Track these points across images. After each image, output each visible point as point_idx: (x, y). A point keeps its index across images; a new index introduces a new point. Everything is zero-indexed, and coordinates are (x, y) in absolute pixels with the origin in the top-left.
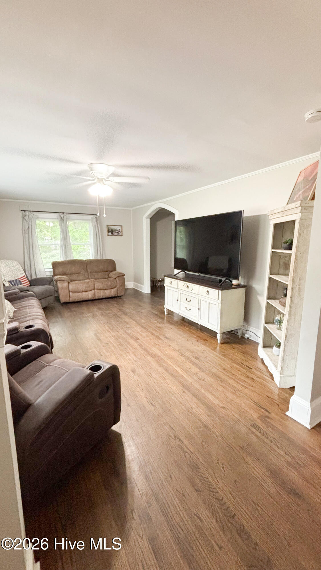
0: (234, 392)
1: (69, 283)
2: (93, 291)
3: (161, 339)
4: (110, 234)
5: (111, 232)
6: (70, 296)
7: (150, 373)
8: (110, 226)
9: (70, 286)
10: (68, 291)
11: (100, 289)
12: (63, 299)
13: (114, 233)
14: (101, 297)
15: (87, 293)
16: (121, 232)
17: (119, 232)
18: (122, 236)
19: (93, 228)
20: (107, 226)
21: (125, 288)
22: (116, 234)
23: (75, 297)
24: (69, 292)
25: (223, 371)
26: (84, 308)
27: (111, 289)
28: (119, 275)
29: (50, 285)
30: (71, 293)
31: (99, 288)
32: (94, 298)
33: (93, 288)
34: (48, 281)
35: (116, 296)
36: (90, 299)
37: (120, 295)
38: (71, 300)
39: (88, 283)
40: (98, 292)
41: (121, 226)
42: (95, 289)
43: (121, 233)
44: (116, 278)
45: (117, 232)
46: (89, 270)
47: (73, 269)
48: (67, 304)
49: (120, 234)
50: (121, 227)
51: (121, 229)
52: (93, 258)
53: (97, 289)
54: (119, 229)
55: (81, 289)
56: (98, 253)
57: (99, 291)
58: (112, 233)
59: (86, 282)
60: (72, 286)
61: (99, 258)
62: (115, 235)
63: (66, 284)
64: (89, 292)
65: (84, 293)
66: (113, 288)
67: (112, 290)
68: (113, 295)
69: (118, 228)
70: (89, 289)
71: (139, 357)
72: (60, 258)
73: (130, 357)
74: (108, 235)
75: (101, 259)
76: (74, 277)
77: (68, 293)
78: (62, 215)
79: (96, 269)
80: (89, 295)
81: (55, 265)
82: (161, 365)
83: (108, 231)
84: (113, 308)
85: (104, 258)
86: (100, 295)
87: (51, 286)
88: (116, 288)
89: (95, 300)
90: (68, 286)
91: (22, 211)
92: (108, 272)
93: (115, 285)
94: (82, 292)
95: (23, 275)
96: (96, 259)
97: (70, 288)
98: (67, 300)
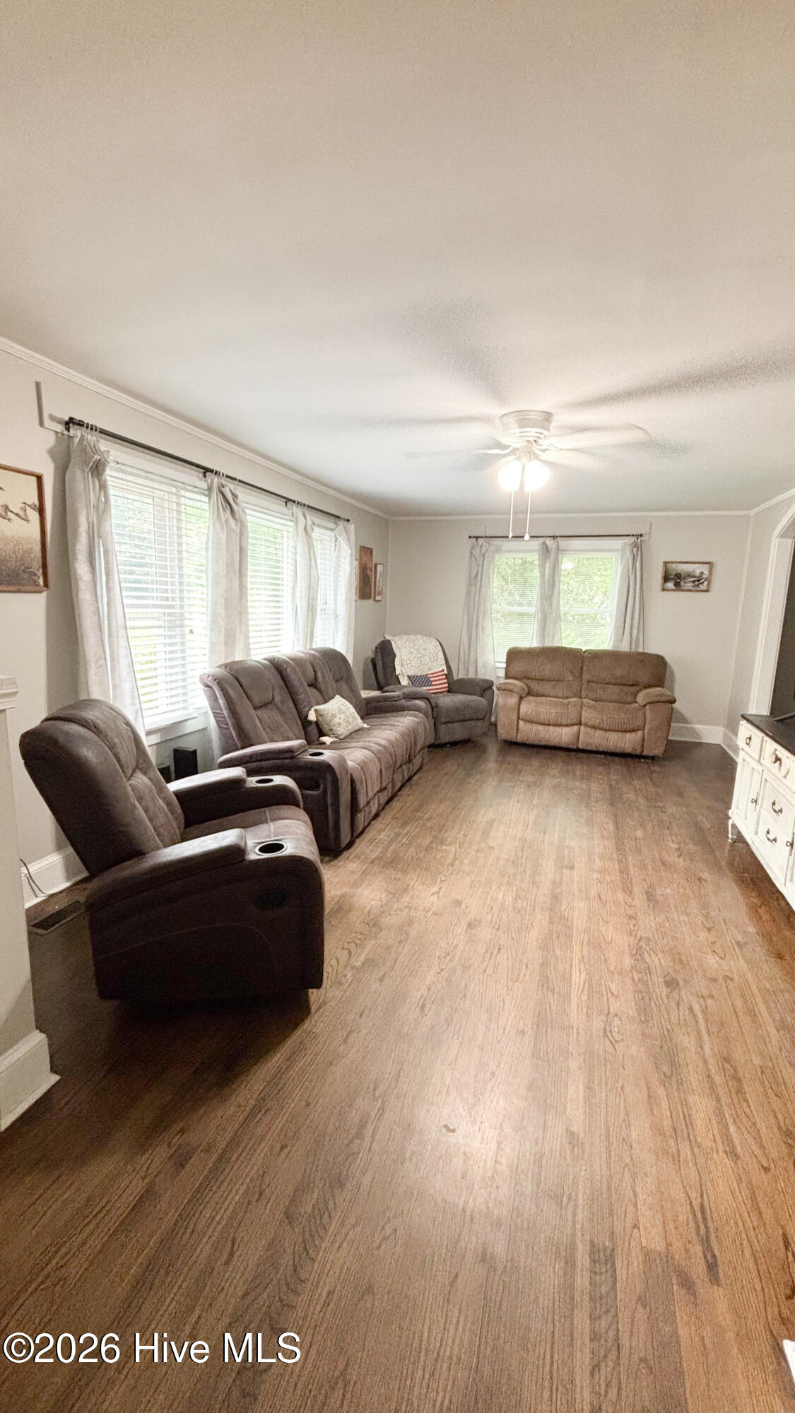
1: (521, 698)
2: (575, 728)
4: (670, 585)
5: (674, 579)
6: (518, 729)
7: (499, 949)
8: (674, 565)
9: (522, 707)
10: (516, 717)
11: (594, 727)
12: (503, 733)
13: (682, 583)
14: (593, 748)
15: (558, 729)
16: (706, 579)
17: (698, 580)
18: (707, 591)
19: (623, 569)
20: (666, 563)
21: (669, 738)
22: (689, 586)
23: (529, 732)
24: (519, 718)
27: (625, 731)
28: (658, 698)
29: (481, 696)
30: (521, 723)
31: (592, 723)
32: (575, 747)
33: (575, 720)
34: (485, 688)
35: (638, 752)
36: (562, 745)
37: (651, 754)
38: (520, 738)
39: (566, 706)
40: (586, 734)
41: (709, 563)
42: (580, 724)
43: (706, 583)
44: (645, 706)
45: (694, 582)
46: (586, 677)
47: (547, 669)
48: (513, 745)
49: (704, 587)
50: (708, 565)
51: (706, 573)
52: (608, 648)
53: (586, 725)
54: (702, 573)
55: (543, 717)
56: (625, 634)
57: (589, 730)
58: (677, 585)
59: (563, 703)
60: (527, 707)
61: (625, 647)
62: (686, 588)
63: (513, 700)
64: (565, 730)
65: (551, 728)
66: (632, 731)
67: (628, 735)
68: (628, 749)
69: (697, 569)
70: (564, 722)
71: (519, 904)
72: (529, 639)
73: (501, 896)
74: (664, 589)
75: (633, 650)
76: (546, 687)
77: (516, 722)
78: (549, 542)
79: (605, 675)
80: (563, 735)
81: (513, 655)
82: (545, 947)
83: (666, 579)
85: (641, 650)
86: (590, 741)
87: (483, 700)
88: (640, 733)
89: (578, 751)
90: (519, 705)
91: (470, 537)
92: (637, 688)
93: (639, 723)
94: (549, 725)
95: (441, 669)
96: (616, 649)
97: (521, 711)
98: (512, 736)
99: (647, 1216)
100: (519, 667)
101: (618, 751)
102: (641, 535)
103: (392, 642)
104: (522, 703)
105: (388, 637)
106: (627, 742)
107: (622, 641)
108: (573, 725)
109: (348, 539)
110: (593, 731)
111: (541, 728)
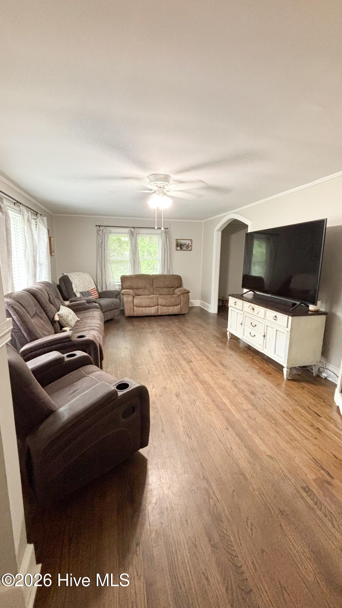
0: (289, 440)
1: (134, 297)
2: (156, 307)
3: (216, 365)
4: (179, 248)
5: (180, 246)
6: (133, 310)
7: (194, 401)
8: (179, 241)
9: (134, 300)
10: (132, 305)
12: (127, 313)
13: (182, 248)
14: (164, 314)
15: (150, 308)
16: (190, 246)
17: (188, 246)
18: (191, 250)
19: (162, 242)
20: (177, 240)
21: (190, 306)
22: (185, 248)
23: (139, 311)
24: (134, 306)
25: (281, 413)
26: (145, 324)
28: (184, 292)
29: (116, 298)
30: (135, 308)
31: (162, 304)
32: (157, 315)
33: (156, 304)
34: (116, 294)
35: (180, 313)
36: (153, 314)
37: (184, 313)
38: (135, 314)
39: (152, 298)
40: (161, 309)
41: (191, 240)
42: (158, 305)
43: (190, 248)
44: (180, 295)
45: (186, 247)
46: (155, 286)
47: (140, 284)
48: (131, 318)
49: (190, 249)
50: (190, 241)
51: (190, 243)
52: (160, 273)
53: (160, 305)
54: (189, 244)
55: (144, 304)
56: (165, 269)
58: (181, 248)
59: (150, 297)
60: (137, 301)
61: (166, 273)
62: (184, 249)
63: (130, 298)
64: (152, 308)
65: (147, 308)
66: (177, 305)
67: (175, 307)
68: (176, 313)
69: (187, 242)
70: (152, 305)
71: (187, 381)
72: (128, 272)
73: (178, 380)
74: (177, 250)
75: (168, 274)
76: (140, 292)
77: (132, 307)
78: (133, 230)
79: (162, 284)
80: (152, 311)
81: (124, 279)
82: (209, 395)
83: (177, 246)
84: (174, 326)
85: (171, 274)
86: (162, 311)
87: (117, 300)
88: (179, 306)
89: (159, 316)
90: (133, 300)
91: (97, 226)
92: (173, 289)
93: (179, 302)
94: (146, 307)
95: (94, 288)
96: (162, 274)
97: (135, 303)
98: (131, 314)
99: (306, 470)
100: (128, 284)
101: (173, 314)
102: (167, 228)
103: (69, 276)
104: (134, 299)
105: (65, 274)
106: (175, 310)
107: (164, 270)
108: (155, 306)
110: (163, 307)
111: (143, 309)
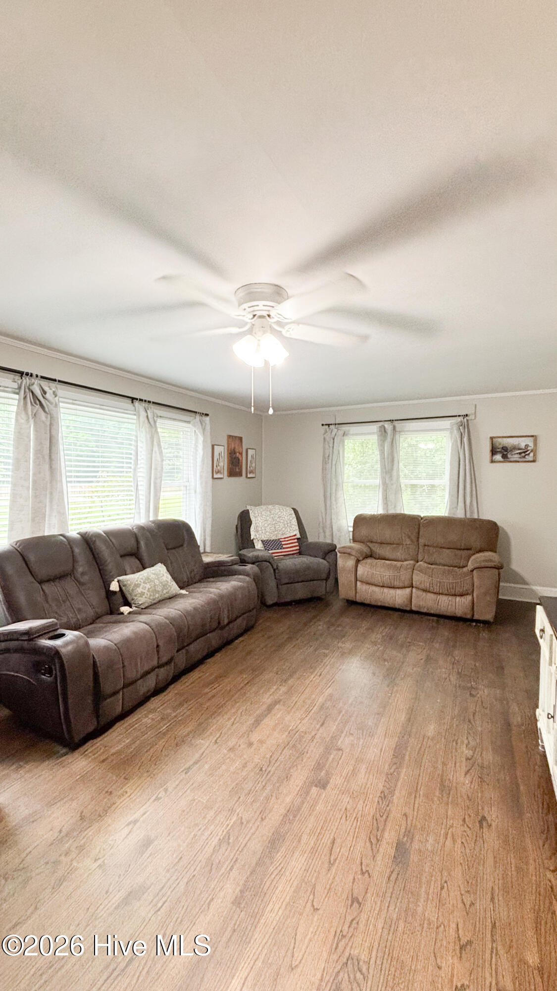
1: (358, 561)
2: (408, 590)
4: (498, 457)
6: (356, 589)
8: (499, 440)
9: (359, 569)
10: (353, 580)
11: (425, 591)
12: (345, 590)
14: (425, 610)
15: (392, 591)
18: (534, 461)
19: (453, 444)
20: (492, 438)
23: (367, 593)
24: (356, 580)
27: (455, 595)
29: (324, 559)
30: (359, 583)
31: (422, 586)
32: (408, 609)
33: (407, 583)
34: (329, 551)
35: (469, 617)
36: (397, 607)
37: (482, 619)
38: (359, 598)
39: (398, 569)
40: (418, 597)
41: (533, 436)
42: (413, 587)
44: (473, 571)
46: (421, 541)
47: (387, 533)
48: (351, 604)
50: (532, 438)
52: (447, 515)
53: (418, 588)
55: (378, 579)
56: (459, 504)
57: (420, 593)
59: (395, 566)
60: (364, 570)
61: (460, 514)
63: (351, 563)
64: (399, 592)
65: (386, 590)
66: (461, 595)
67: (458, 599)
68: (459, 613)
70: (397, 583)
72: (374, 508)
74: (492, 461)
75: (468, 516)
76: (379, 550)
77: (354, 582)
78: (387, 426)
79: (440, 540)
80: (397, 597)
81: (360, 521)
83: (494, 452)
86: (422, 603)
87: (325, 562)
88: (469, 598)
89: (412, 612)
90: (356, 567)
91: (323, 425)
92: (471, 552)
93: (467, 587)
94: (383, 586)
95: (294, 534)
96: (451, 516)
97: (358, 573)
98: (351, 595)
100: (364, 532)
101: (448, 614)
102: (467, 415)
103: (250, 512)
104: (359, 565)
105: (249, 508)
106: (459, 605)
107: (456, 508)
108: (405, 587)
109: (204, 429)
110: (424, 594)
111: (376, 589)
